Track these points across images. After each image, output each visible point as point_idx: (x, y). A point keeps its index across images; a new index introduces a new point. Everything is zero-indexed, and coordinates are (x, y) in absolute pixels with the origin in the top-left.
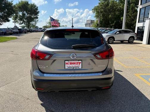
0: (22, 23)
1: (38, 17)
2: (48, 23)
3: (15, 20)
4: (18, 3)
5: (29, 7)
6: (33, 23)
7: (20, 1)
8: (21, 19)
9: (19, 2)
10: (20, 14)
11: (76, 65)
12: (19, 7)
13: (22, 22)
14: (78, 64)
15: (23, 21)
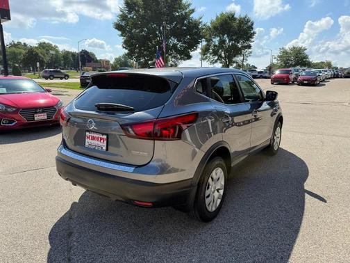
0: (216, 61)
1: (252, 44)
2: (275, 58)
3: (205, 54)
4: (214, 19)
5: (235, 24)
6: (239, 59)
7: (218, 15)
8: (215, 53)
9: (217, 17)
10: (216, 41)
11: (99, 143)
12: (215, 28)
13: (216, 58)
14: (102, 141)
15: (220, 56)
